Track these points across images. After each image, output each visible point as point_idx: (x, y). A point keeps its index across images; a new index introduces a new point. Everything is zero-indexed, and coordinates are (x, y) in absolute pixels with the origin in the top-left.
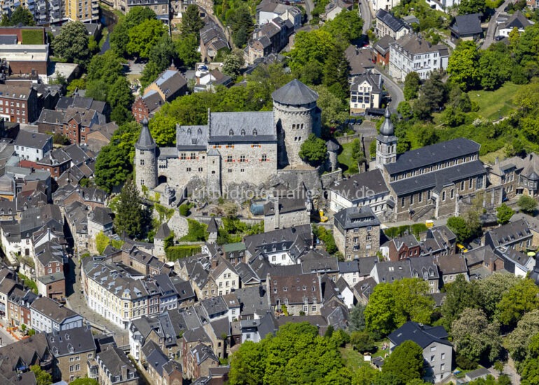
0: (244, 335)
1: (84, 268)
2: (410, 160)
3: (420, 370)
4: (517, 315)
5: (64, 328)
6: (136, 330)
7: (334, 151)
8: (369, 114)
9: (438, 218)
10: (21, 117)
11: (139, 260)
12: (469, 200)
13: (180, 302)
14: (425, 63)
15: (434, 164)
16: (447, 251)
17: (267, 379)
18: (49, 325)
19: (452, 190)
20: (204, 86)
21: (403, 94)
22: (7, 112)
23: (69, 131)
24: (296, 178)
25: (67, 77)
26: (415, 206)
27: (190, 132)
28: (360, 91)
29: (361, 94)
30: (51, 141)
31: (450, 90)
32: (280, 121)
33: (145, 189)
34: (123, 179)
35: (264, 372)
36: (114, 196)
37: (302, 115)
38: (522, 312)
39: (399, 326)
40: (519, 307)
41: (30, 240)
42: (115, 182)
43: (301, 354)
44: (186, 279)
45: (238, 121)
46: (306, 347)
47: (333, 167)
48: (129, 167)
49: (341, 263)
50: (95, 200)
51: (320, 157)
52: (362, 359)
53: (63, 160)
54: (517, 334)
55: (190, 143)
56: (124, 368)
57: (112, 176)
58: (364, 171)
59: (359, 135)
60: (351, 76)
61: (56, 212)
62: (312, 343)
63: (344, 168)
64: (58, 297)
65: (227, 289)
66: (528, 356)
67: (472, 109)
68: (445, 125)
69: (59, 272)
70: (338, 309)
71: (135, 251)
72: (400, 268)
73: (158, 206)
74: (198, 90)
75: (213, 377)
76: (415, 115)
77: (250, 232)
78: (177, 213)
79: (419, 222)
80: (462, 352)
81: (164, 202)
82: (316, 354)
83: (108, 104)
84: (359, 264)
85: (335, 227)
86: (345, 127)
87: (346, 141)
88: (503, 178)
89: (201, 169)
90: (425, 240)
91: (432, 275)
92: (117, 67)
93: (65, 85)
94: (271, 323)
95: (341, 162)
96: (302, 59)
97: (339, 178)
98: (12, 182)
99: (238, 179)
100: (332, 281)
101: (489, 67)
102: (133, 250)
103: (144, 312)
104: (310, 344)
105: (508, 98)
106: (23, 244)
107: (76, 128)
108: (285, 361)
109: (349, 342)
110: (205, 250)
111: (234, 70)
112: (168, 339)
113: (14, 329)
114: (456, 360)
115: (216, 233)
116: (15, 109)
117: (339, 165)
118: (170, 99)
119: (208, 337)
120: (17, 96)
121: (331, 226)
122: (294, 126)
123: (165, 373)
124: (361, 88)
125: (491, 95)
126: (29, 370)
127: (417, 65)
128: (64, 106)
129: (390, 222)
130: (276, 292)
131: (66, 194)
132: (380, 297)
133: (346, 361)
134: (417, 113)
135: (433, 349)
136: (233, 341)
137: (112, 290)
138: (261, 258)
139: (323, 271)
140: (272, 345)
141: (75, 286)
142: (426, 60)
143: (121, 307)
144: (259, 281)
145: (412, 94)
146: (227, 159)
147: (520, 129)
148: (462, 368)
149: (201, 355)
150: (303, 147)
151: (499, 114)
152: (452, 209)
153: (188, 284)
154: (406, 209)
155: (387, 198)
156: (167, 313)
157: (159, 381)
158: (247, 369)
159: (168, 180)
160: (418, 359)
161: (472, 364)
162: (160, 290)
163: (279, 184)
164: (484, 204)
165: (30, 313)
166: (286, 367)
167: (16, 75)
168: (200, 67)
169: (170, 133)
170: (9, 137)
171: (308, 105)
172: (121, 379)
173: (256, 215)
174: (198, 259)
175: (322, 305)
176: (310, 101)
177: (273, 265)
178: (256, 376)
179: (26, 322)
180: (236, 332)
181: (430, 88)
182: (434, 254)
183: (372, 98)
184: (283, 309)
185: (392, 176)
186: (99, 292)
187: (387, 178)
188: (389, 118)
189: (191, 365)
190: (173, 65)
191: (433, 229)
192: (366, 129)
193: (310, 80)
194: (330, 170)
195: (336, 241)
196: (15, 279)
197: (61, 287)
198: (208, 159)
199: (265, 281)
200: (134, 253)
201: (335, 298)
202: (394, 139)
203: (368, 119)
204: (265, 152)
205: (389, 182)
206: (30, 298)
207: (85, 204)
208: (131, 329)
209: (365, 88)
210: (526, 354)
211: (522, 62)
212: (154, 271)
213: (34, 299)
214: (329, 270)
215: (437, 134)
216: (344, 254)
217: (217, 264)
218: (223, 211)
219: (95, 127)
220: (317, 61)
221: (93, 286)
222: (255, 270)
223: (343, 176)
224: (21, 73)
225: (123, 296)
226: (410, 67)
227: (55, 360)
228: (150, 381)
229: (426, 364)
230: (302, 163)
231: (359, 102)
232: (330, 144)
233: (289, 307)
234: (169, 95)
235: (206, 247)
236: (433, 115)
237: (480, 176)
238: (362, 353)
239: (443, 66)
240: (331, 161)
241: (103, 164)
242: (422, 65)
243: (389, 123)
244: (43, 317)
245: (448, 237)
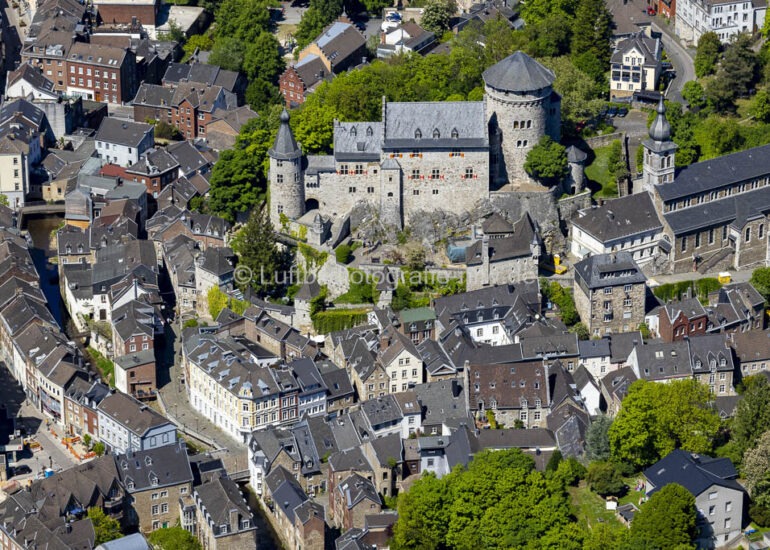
0: (425, 460)
1: (185, 345)
2: (696, 179)
3: (690, 530)
5: (147, 447)
6: (258, 448)
7: (578, 163)
8: (639, 99)
9: (738, 269)
10: (110, 93)
11: (270, 333)
13: (330, 402)
14: (729, 18)
15: (735, 185)
16: (750, 322)
17: (452, 539)
18: (125, 437)
19: (762, 226)
20: (392, 47)
21: (693, 67)
22: (90, 85)
23: (180, 120)
24: (519, 204)
25: (186, 28)
26: (702, 250)
27: (354, 131)
28: (626, 63)
29: (628, 68)
30: (150, 135)
31: (765, 63)
32: (494, 116)
33: (284, 219)
34: (252, 202)
35: (448, 527)
36: (239, 228)
37: (528, 107)
39: (664, 454)
41: (107, 296)
42: (240, 207)
43: (505, 501)
44: (341, 364)
45: (430, 115)
46: (514, 489)
47: (576, 185)
48: (262, 183)
49: (582, 342)
50: (209, 233)
51: (556, 173)
52: (603, 505)
53: (167, 167)
55: (354, 149)
56: (234, 512)
57: (236, 197)
58: (626, 195)
59: (621, 134)
60: (615, 37)
61: (150, 252)
62: (524, 483)
63: (595, 187)
64: (146, 389)
65: (405, 381)
68: (755, 119)
69: (148, 350)
70: (572, 420)
71: (265, 319)
72: (673, 353)
73: (303, 247)
74: (383, 53)
75: (371, 530)
76: (709, 102)
77: (444, 290)
78: (332, 259)
79: (708, 275)
80: (759, 500)
81: (314, 239)
82: (529, 500)
83: (243, 74)
84: (610, 344)
85: (576, 284)
86: (600, 121)
87: (600, 143)
89: (371, 190)
90: (716, 306)
91: (723, 365)
92: (260, 17)
93: (182, 41)
94: (469, 443)
95: (591, 178)
96: (541, 9)
97: (587, 204)
98: (87, 201)
99: (428, 205)
100: (567, 372)
102: (261, 317)
103: (273, 418)
104: (520, 484)
106: (97, 303)
107: (190, 114)
108: (481, 511)
109: (583, 478)
110: (373, 319)
111: (439, 23)
112: (307, 464)
113: (74, 441)
114: (750, 512)
115: (390, 292)
116: (102, 80)
117: (587, 183)
118: (339, 68)
119: (367, 463)
120: (105, 60)
121: (571, 281)
122: (516, 123)
123: (298, 521)
124: (627, 59)
126: (86, 513)
127: (717, 21)
128: (175, 78)
129: (663, 274)
130: (478, 390)
131: (166, 224)
132: (633, 409)
133: (578, 508)
134: (712, 100)
135: (712, 496)
136: (408, 469)
137: (225, 383)
138: (458, 333)
139: (555, 355)
140: (462, 485)
141: (172, 370)
142: (732, 14)
143: (238, 409)
144: (454, 370)
145: (707, 68)
146: (411, 174)
148: (758, 524)
149: (353, 495)
150: (530, 156)
152: (760, 255)
153: (343, 374)
154: (689, 254)
155: (659, 237)
156: (306, 422)
158: (421, 522)
159: (321, 205)
160: (688, 513)
162: (300, 383)
163: (492, 214)
165: (97, 418)
166: (482, 520)
167: (107, 26)
168: (389, 15)
169: (326, 131)
170: (90, 126)
171: (538, 92)
172: (229, 529)
173: (455, 262)
174: (362, 333)
175: (550, 412)
176: (541, 87)
177: (477, 343)
178: (435, 534)
179: (91, 430)
180: (411, 455)
181: (733, 61)
182: (727, 328)
183: (644, 74)
184: (489, 417)
185: (666, 203)
186: (206, 385)
187: (659, 207)
188: (663, 114)
189: (340, 507)
190: (344, 15)
191: (730, 287)
192: (632, 123)
193: (552, 42)
194: (572, 192)
195: (577, 304)
196: (77, 362)
197: (149, 373)
198: (383, 175)
199: (462, 370)
200: (263, 321)
201: (569, 401)
202: (671, 146)
203: (637, 107)
204: (471, 165)
205: (663, 213)
206: (98, 394)
207: (194, 238)
208: (251, 445)
209: (633, 59)
212: (293, 352)
213: (103, 396)
214: (563, 354)
215: (741, 134)
216: (589, 326)
217: (389, 343)
218: (403, 257)
219: (220, 113)
220: (563, 12)
221: (196, 374)
222: (449, 351)
223: (594, 202)
224: (115, 22)
225: (241, 394)
226: (707, 25)
227: (128, 497)
228: (278, 531)
229: (701, 520)
230: (529, 181)
231: (624, 80)
232: (573, 153)
233: (498, 414)
234: (336, 62)
235: (374, 314)
236: (738, 102)
238: (604, 496)
239: (758, 22)
240: (574, 178)
241: (222, 179)
242: (725, 21)
243: (664, 121)
244: (117, 425)
245: (752, 301)
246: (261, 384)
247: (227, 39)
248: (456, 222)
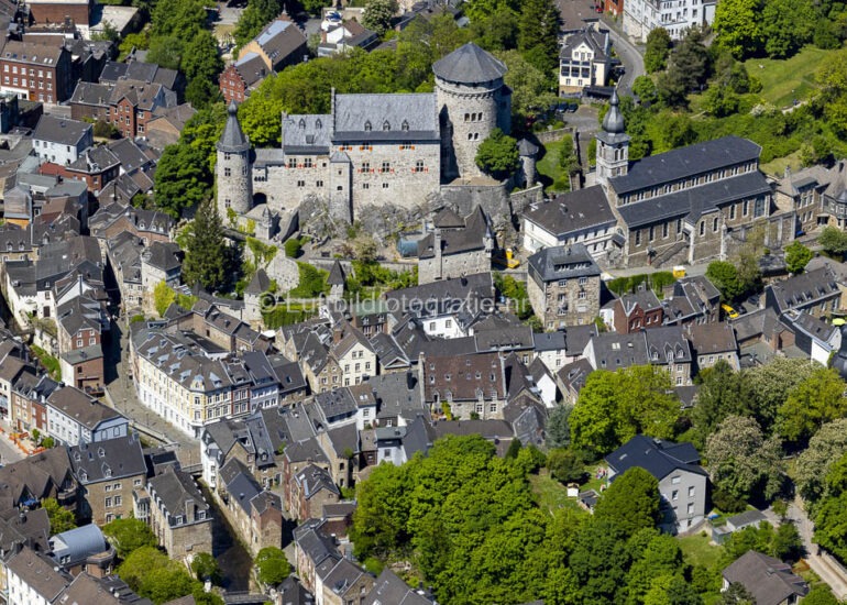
0: (381, 451)
1: (133, 340)
2: (650, 172)
3: (654, 514)
4: (810, 425)
5: (98, 438)
6: (211, 441)
7: (530, 156)
8: (589, 94)
9: (693, 263)
10: (46, 93)
11: (220, 328)
12: (742, 234)
13: (282, 395)
14: (679, 13)
15: (688, 178)
16: (706, 315)
17: (413, 525)
18: (75, 431)
19: (716, 220)
20: (334, 46)
21: (643, 63)
22: (24, 84)
23: (119, 118)
24: (470, 198)
25: (120, 28)
26: (657, 244)
27: (303, 124)
28: (574, 58)
29: (577, 63)
30: (89, 133)
31: (717, 58)
32: (445, 109)
33: (231, 214)
34: (198, 197)
35: (408, 514)
36: (184, 223)
37: (480, 99)
38: (817, 422)
39: (625, 441)
40: (813, 413)
41: (51, 293)
42: (185, 202)
43: (467, 486)
44: (293, 358)
45: (380, 107)
46: (475, 475)
47: (529, 178)
48: (209, 179)
49: (538, 335)
50: (154, 230)
51: (508, 166)
52: (565, 492)
53: (108, 165)
54: (808, 459)
55: (303, 142)
56: (190, 503)
57: (182, 192)
58: (578, 187)
59: (571, 130)
60: (562, 33)
61: (93, 249)
62: (485, 469)
63: (547, 181)
64: (93, 385)
65: (358, 375)
66: (825, 494)
67: (751, 88)
68: (707, 114)
69: (95, 346)
70: (529, 410)
71: (215, 313)
72: (630, 345)
73: (251, 241)
74: (325, 52)
75: (330, 520)
76: (660, 98)
77: (396, 283)
78: (281, 254)
79: (663, 269)
80: (722, 485)
81: (262, 234)
82: (492, 486)
83: (181, 73)
84: (565, 337)
85: (529, 277)
86: (550, 116)
87: (551, 138)
88: (797, 199)
89: (320, 184)
90: (671, 299)
91: (681, 356)
92: (198, 15)
93: (117, 41)
94: (425, 432)
95: (542, 173)
96: (487, 5)
97: (539, 197)
98: (27, 199)
99: (378, 199)
100: (523, 364)
101: (779, 22)
102: (210, 312)
103: (226, 411)
104: (481, 470)
105: (808, 71)
106: (41, 299)
107: (130, 112)
108: (442, 497)
109: (544, 466)
110: (324, 313)
111: (381, 21)
112: (261, 456)
113: (22, 437)
114: (713, 498)
115: (341, 286)
116: (37, 80)
117: (538, 177)
118: (279, 67)
119: (322, 452)
120: (40, 59)
121: (524, 275)
122: (467, 116)
123: (255, 512)
124: (577, 54)
125: (780, 67)
126: (39, 505)
127: (667, 16)
128: (113, 77)
129: (617, 268)
130: (433, 382)
131: (110, 220)
132: (593, 395)
133: (539, 496)
134: (663, 95)
135: (675, 481)
136: (364, 460)
137: (176, 377)
138: (411, 326)
139: (509, 348)
140: (422, 471)
141: (119, 366)
142: (681, 9)
143: (190, 403)
144: (408, 363)
145: (657, 64)
146: (361, 167)
147: (826, 120)
148: (721, 510)
149: (310, 484)
150: (481, 150)
151: (794, 98)
152: (715, 249)
153: (295, 367)
154: (643, 248)
155: (612, 231)
156: (260, 414)
157: (246, 523)
158: (382, 509)
159: (269, 199)
160: (651, 497)
161: (737, 504)
162: (251, 376)
163: (443, 208)
164: (766, 241)
165: (45, 412)
166: (444, 506)
167: (40, 26)
168: (328, 14)
169: (273, 125)
170: (26, 125)
171: (490, 84)
172: (185, 520)
173: (406, 256)
174: (313, 326)
175: (506, 404)
176: (493, 78)
177: (430, 336)
178: (396, 521)
179: (39, 425)
180: (368, 446)
181: (684, 55)
182: (684, 321)
183: (594, 69)
184: (445, 409)
185: (620, 196)
186: (156, 379)
187: (613, 200)
188: (616, 105)
189: (297, 498)
190: (284, 12)
191: (685, 281)
192: (582, 119)
193: (498, 39)
194: (524, 186)
195: (531, 298)
196: (24, 357)
197: (97, 369)
198: (332, 168)
199: (416, 363)
200: (212, 315)
201: (525, 392)
202: (625, 137)
203: (587, 102)
204: (421, 158)
205: (617, 206)
206: (47, 388)
207: (138, 235)
208: (204, 438)
209: (583, 54)
210: (822, 490)
211: (832, 13)
212: (244, 346)
213: (52, 390)
214: (518, 347)
215: (694, 129)
216: (543, 319)
217: (342, 336)
218: (354, 251)
219: (160, 111)
220: (509, 9)
221: (146, 369)
222: (402, 344)
223: (545, 196)
224: (48, 22)
225: (193, 387)
226: (656, 21)
227: (81, 489)
228: (232, 523)
229: (664, 505)
230: (480, 174)
231: (573, 75)
232: (524, 145)
233: (453, 405)
234: (277, 61)
236: (690, 97)
237: (761, 197)
238: (565, 483)
239: (707, 19)
240: (526, 172)
241: (167, 173)
242: (674, 17)
243: (618, 112)
244: (66, 418)
245: (708, 294)
246: (213, 377)
247: (165, 38)
248: (406, 216)
